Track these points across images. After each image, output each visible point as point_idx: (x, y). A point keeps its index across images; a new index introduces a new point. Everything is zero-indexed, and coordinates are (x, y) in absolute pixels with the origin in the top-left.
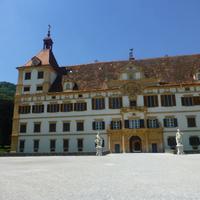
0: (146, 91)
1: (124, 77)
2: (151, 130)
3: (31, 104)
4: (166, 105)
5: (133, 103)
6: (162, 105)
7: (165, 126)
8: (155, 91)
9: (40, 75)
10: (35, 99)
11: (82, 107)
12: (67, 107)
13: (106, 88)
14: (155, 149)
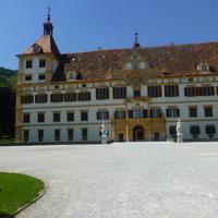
0: (150, 81)
1: (129, 66)
2: (154, 119)
3: (34, 94)
4: (170, 96)
5: (137, 94)
6: (166, 95)
7: (168, 115)
8: (159, 81)
9: (42, 64)
10: (37, 88)
11: (86, 97)
12: (71, 97)
13: (110, 77)
14: (157, 138)
